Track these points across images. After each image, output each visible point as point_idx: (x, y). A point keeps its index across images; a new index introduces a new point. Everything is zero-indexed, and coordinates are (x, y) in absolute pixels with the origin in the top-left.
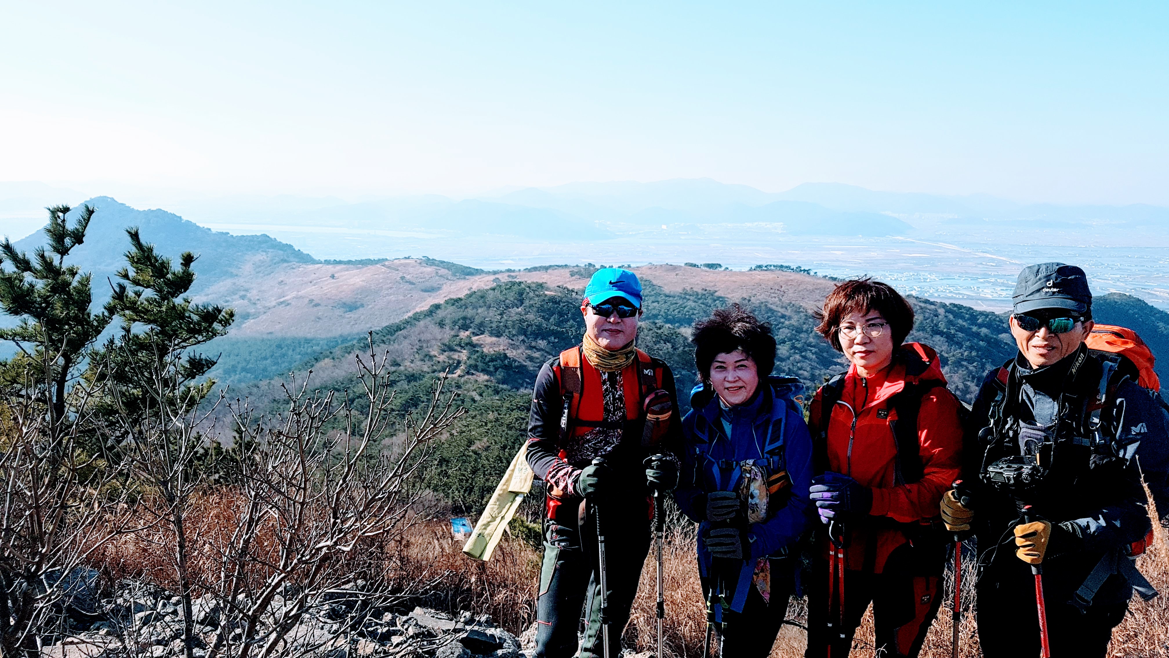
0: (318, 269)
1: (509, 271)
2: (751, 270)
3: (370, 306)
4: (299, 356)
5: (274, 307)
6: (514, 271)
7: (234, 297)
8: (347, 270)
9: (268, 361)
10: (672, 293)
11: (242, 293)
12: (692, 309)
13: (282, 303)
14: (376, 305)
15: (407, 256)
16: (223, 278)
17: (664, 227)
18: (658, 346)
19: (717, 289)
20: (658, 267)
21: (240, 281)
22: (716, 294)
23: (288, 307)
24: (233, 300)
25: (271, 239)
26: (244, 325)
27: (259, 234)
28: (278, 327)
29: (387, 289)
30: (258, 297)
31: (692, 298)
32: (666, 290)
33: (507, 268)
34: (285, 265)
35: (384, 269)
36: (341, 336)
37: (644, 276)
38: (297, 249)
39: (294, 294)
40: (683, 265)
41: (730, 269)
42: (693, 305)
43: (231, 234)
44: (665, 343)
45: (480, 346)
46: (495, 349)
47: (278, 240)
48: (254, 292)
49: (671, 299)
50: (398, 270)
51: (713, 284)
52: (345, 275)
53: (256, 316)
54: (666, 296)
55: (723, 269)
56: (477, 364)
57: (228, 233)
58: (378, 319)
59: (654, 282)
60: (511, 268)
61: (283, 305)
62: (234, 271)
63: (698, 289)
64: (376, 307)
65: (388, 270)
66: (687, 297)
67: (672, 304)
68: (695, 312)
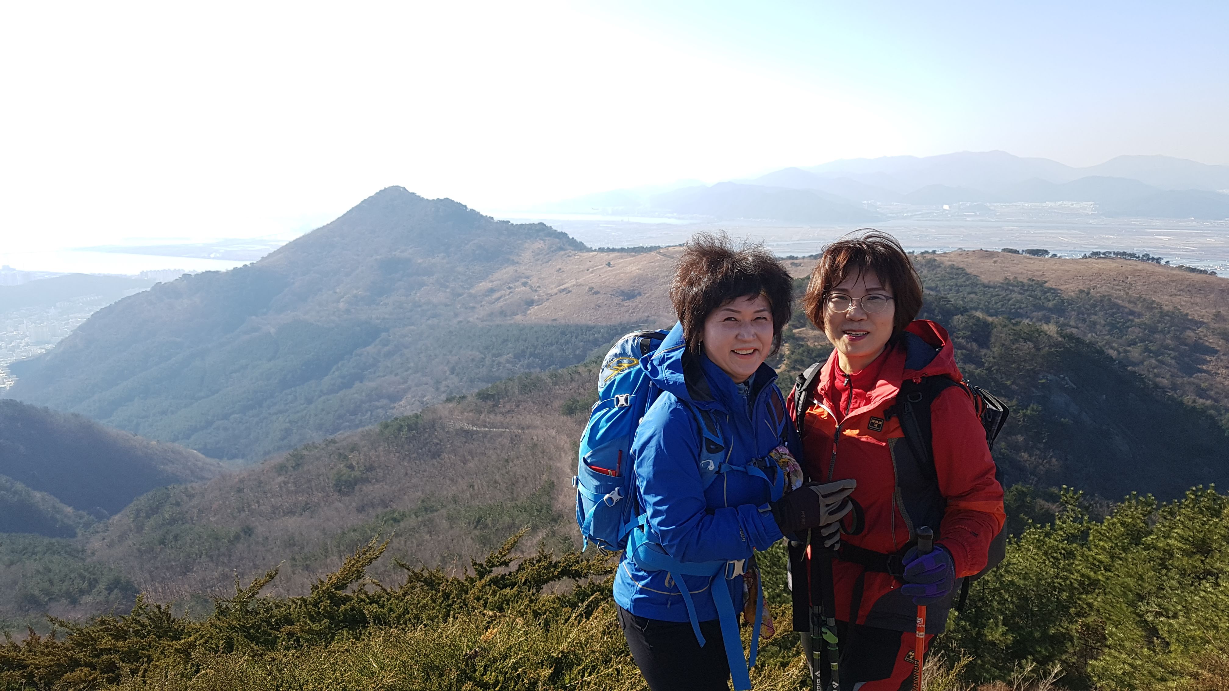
0: (593, 256)
1: (791, 258)
2: (1085, 257)
3: (648, 295)
4: (582, 343)
5: (556, 294)
6: (797, 258)
7: (516, 284)
8: (621, 258)
9: (554, 347)
10: (991, 283)
11: (524, 280)
12: (1018, 302)
13: (564, 290)
14: (653, 293)
16: (506, 265)
17: (946, 207)
19: (1046, 279)
20: (970, 254)
21: (521, 269)
22: (1047, 285)
23: (569, 294)
24: (516, 287)
25: (547, 227)
26: (529, 312)
27: (536, 222)
28: (560, 314)
29: (663, 277)
30: (538, 285)
31: (1016, 289)
32: (984, 279)
34: (562, 253)
35: (659, 257)
36: (621, 324)
37: (955, 263)
38: (571, 237)
39: (574, 282)
40: (1000, 251)
42: (1019, 297)
43: (511, 222)
47: (554, 228)
48: (535, 279)
49: (991, 289)
51: (1041, 273)
52: (620, 263)
53: (539, 302)
54: (985, 287)
55: (1050, 255)
57: (509, 222)
58: (656, 308)
59: (968, 271)
61: (564, 293)
62: (516, 259)
63: (1025, 280)
64: (653, 296)
65: (664, 258)
66: (1011, 288)
67: (992, 296)
68: (1023, 306)
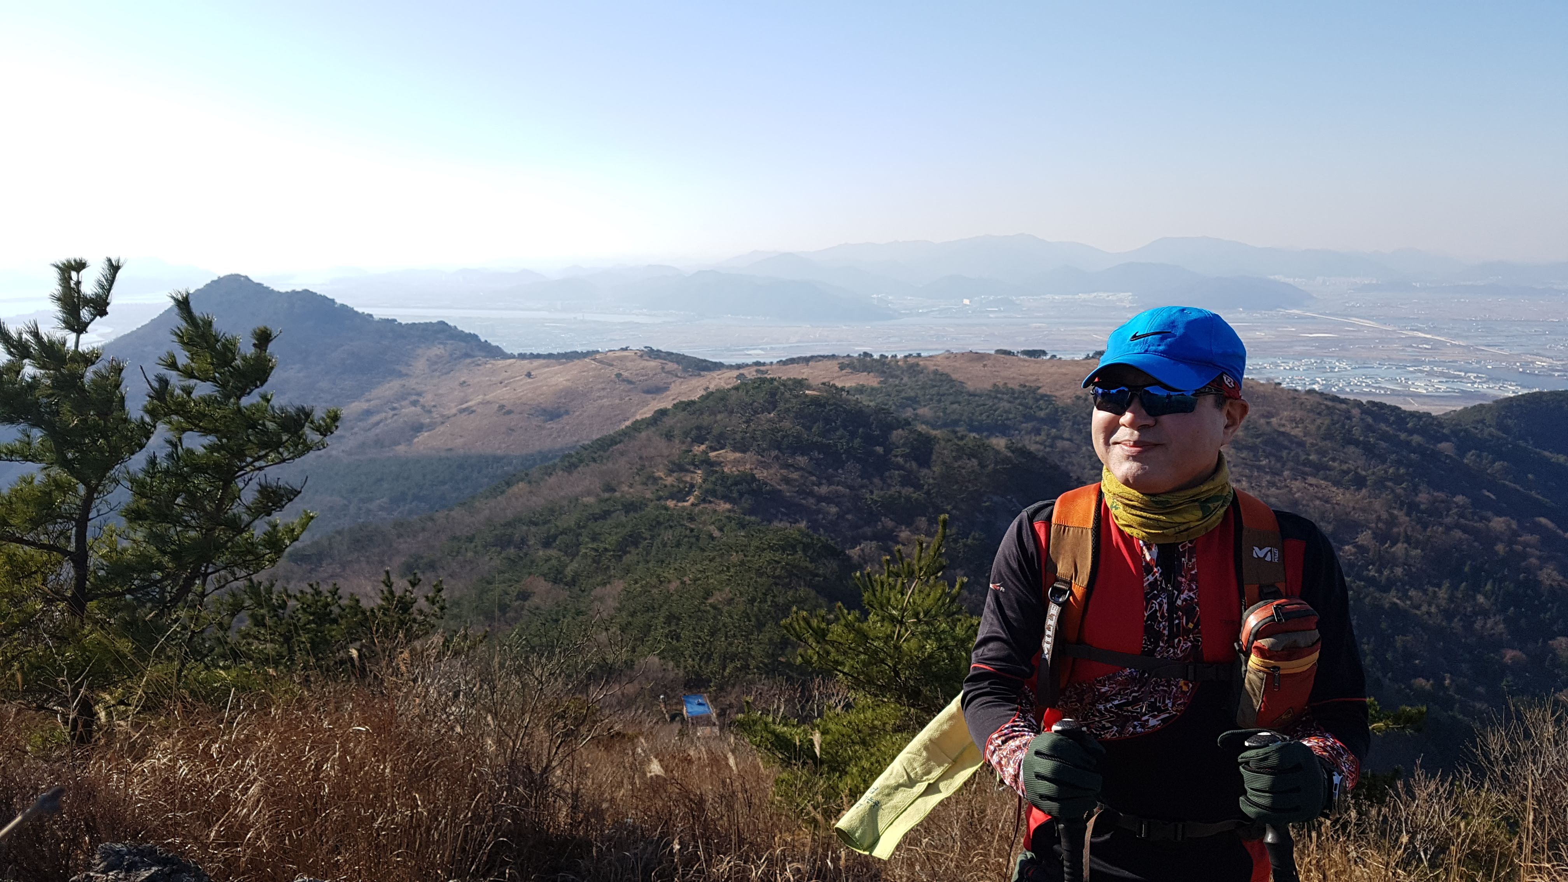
0: (510, 365)
1: (757, 364)
2: (1088, 357)
3: (577, 413)
4: (486, 480)
5: (455, 415)
6: (764, 364)
7: (403, 403)
8: (548, 366)
9: (447, 487)
10: (978, 391)
11: (414, 398)
12: (1006, 412)
13: (464, 410)
14: (585, 411)
15: (624, 347)
16: (389, 378)
17: (966, 301)
18: (960, 463)
19: (1040, 385)
20: (958, 356)
21: (411, 383)
22: (1040, 391)
23: (472, 415)
24: (402, 407)
25: (450, 327)
26: (416, 440)
27: (434, 321)
28: (459, 441)
29: (599, 390)
30: (433, 403)
31: (1005, 397)
32: (970, 386)
33: (755, 360)
34: (469, 360)
35: (594, 364)
36: (540, 452)
37: (939, 368)
38: (483, 340)
39: (480, 398)
40: (993, 352)
41: (1058, 357)
42: (1007, 405)
43: (399, 321)
44: (969, 459)
45: (719, 464)
46: (740, 469)
47: (460, 328)
48: (429, 396)
49: (977, 398)
50: (612, 365)
51: (1034, 378)
52: (545, 373)
53: (431, 427)
54: (970, 395)
55: (1048, 357)
56: (717, 488)
57: (395, 320)
58: (588, 430)
59: (954, 376)
60: (759, 360)
61: (466, 413)
62: (404, 369)
63: (1014, 385)
64: (585, 414)
65: (599, 366)
66: (999, 396)
67: (978, 406)
68: (1011, 416)
